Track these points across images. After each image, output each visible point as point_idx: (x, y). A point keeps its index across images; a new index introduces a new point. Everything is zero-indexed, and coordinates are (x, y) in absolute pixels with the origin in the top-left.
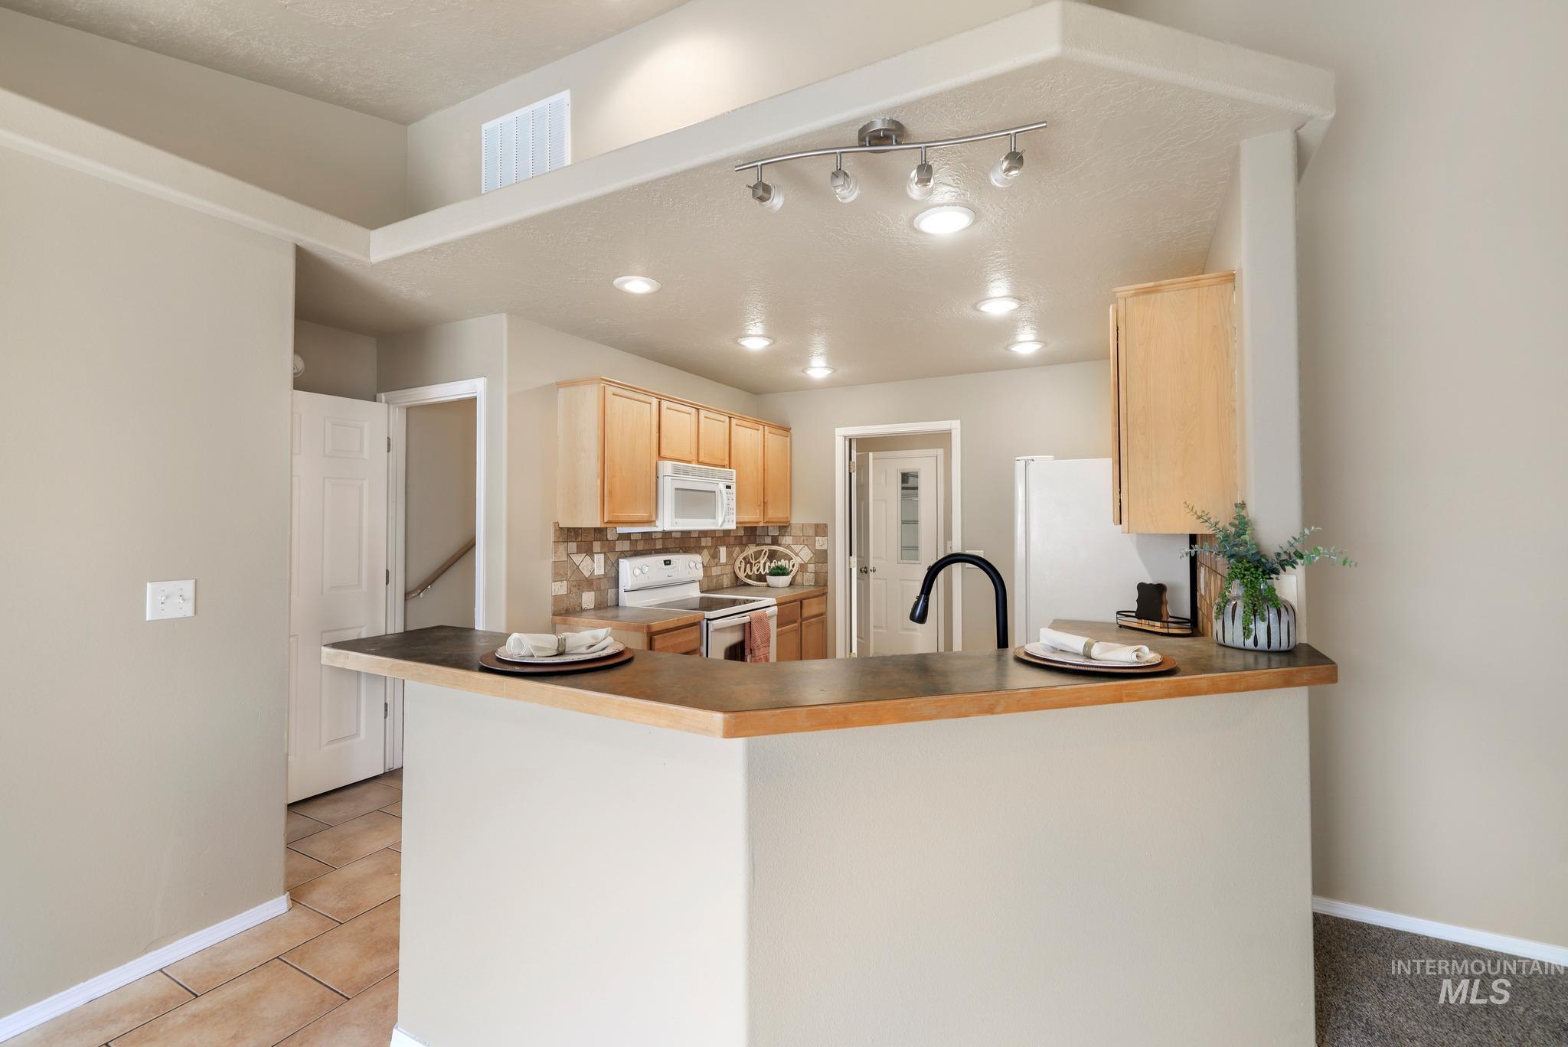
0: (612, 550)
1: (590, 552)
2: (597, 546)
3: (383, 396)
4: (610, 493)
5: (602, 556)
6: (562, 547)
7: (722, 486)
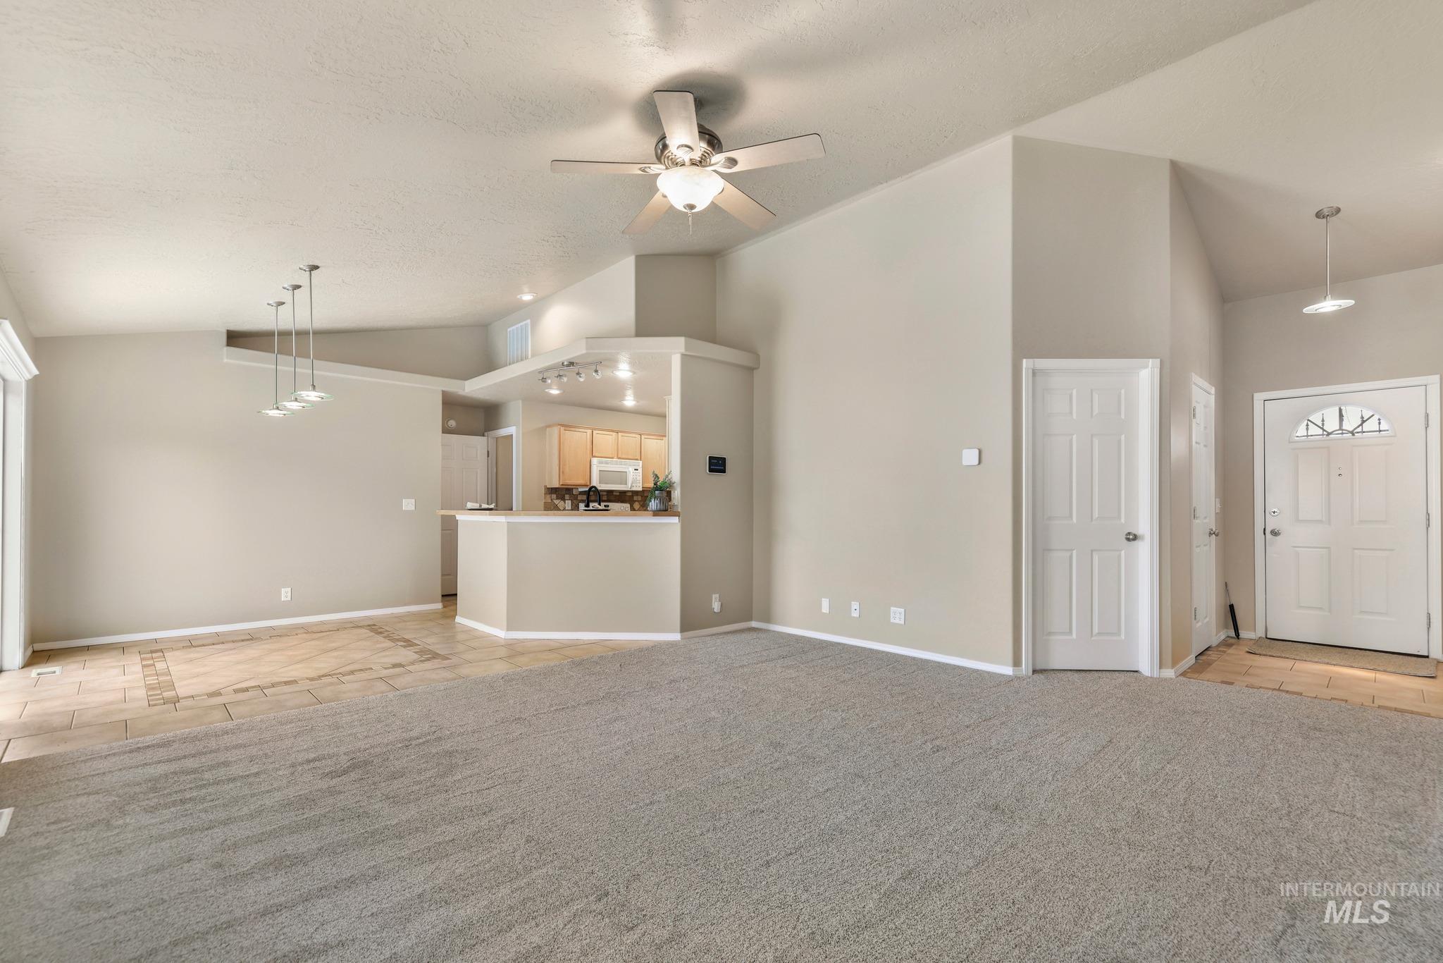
0: (576, 499)
1: (563, 499)
2: (567, 497)
3: (486, 434)
4: (563, 472)
5: (570, 501)
6: (548, 496)
7: (631, 469)
